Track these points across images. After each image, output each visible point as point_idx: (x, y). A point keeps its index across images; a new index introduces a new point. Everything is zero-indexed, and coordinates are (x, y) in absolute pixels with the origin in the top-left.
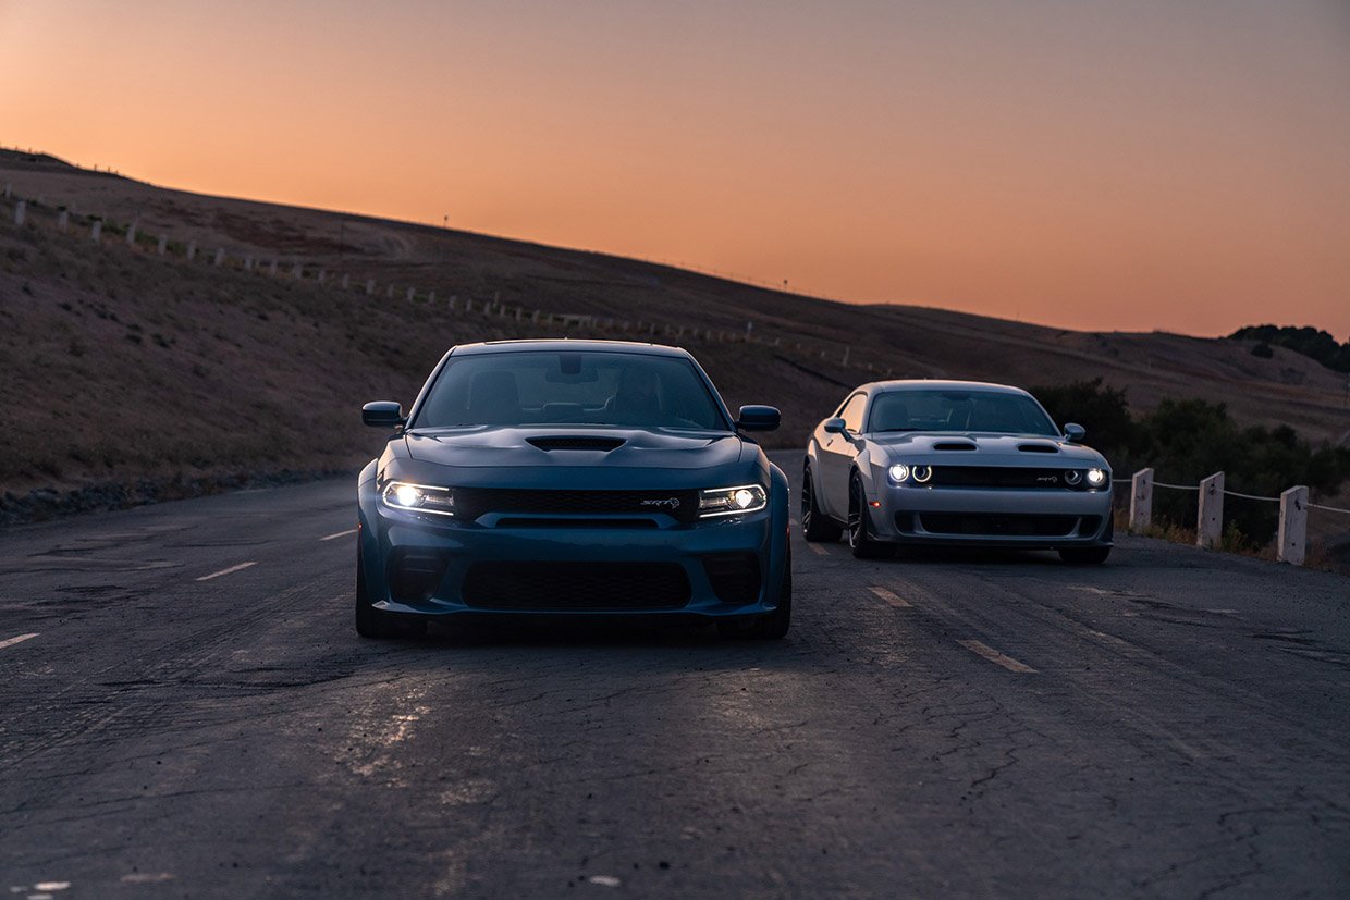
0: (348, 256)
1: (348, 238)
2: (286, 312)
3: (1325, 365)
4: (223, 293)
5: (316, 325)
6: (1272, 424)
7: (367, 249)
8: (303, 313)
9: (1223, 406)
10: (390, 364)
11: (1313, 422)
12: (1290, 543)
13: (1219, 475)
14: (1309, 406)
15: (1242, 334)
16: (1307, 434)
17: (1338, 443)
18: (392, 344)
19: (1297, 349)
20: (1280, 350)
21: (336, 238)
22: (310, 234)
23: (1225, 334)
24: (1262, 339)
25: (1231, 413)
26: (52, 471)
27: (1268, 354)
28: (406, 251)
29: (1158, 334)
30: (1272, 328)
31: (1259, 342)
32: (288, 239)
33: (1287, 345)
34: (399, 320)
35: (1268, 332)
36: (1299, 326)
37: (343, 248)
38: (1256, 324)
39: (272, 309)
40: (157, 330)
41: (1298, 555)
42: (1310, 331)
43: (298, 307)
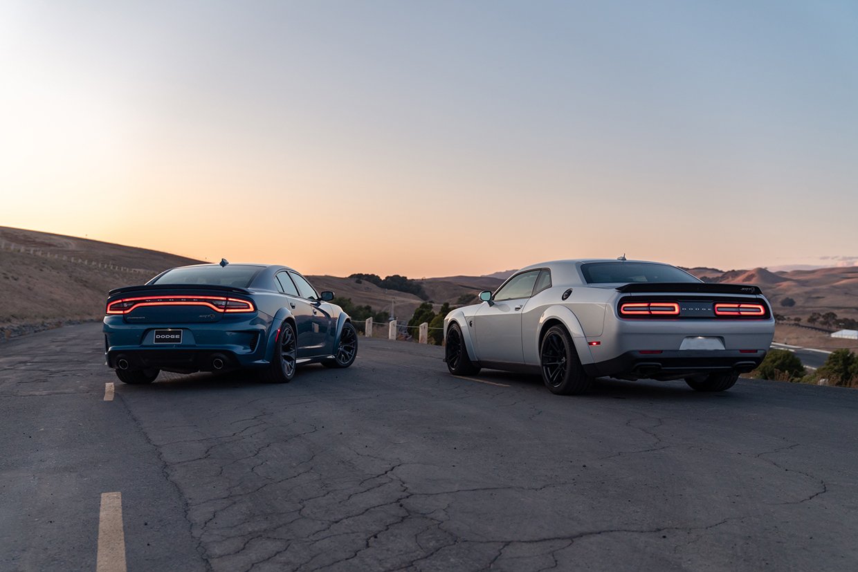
0: (52, 248)
1: (52, 242)
2: (48, 269)
3: (378, 286)
4: (26, 262)
5: (58, 273)
6: (364, 305)
7: (59, 245)
8: (53, 269)
9: (350, 299)
10: (85, 286)
11: (375, 304)
12: (392, 335)
13: (371, 318)
14: (372, 299)
15: (352, 276)
16: (374, 308)
17: (383, 311)
18: (84, 279)
19: (369, 281)
20: (364, 281)
21: (47, 241)
22: (37, 240)
23: (347, 276)
24: (358, 278)
25: (352, 301)
26: (9, 320)
27: (360, 283)
28: (73, 247)
29: (326, 276)
30: (361, 274)
31: (357, 279)
32: (29, 241)
33: (366, 280)
34: (84, 271)
35: (360, 276)
36: (370, 274)
37: (50, 245)
38: (357, 273)
39: (43, 267)
40: (11, 275)
41: (395, 338)
42: (373, 275)
43: (51, 267)
